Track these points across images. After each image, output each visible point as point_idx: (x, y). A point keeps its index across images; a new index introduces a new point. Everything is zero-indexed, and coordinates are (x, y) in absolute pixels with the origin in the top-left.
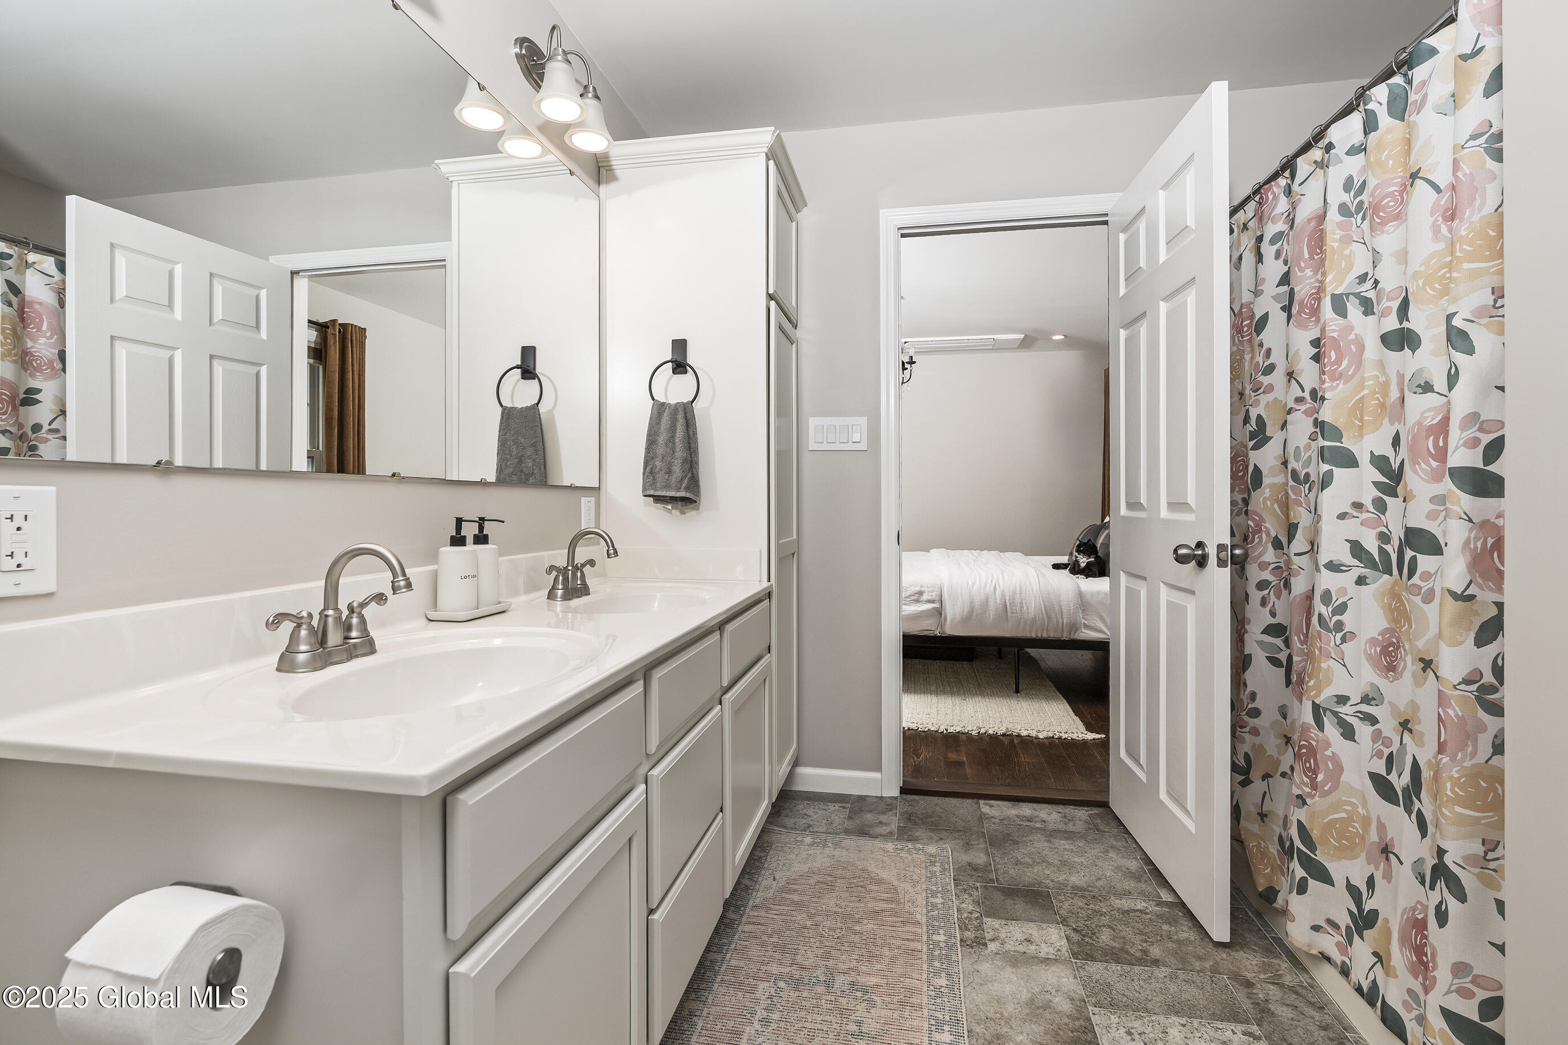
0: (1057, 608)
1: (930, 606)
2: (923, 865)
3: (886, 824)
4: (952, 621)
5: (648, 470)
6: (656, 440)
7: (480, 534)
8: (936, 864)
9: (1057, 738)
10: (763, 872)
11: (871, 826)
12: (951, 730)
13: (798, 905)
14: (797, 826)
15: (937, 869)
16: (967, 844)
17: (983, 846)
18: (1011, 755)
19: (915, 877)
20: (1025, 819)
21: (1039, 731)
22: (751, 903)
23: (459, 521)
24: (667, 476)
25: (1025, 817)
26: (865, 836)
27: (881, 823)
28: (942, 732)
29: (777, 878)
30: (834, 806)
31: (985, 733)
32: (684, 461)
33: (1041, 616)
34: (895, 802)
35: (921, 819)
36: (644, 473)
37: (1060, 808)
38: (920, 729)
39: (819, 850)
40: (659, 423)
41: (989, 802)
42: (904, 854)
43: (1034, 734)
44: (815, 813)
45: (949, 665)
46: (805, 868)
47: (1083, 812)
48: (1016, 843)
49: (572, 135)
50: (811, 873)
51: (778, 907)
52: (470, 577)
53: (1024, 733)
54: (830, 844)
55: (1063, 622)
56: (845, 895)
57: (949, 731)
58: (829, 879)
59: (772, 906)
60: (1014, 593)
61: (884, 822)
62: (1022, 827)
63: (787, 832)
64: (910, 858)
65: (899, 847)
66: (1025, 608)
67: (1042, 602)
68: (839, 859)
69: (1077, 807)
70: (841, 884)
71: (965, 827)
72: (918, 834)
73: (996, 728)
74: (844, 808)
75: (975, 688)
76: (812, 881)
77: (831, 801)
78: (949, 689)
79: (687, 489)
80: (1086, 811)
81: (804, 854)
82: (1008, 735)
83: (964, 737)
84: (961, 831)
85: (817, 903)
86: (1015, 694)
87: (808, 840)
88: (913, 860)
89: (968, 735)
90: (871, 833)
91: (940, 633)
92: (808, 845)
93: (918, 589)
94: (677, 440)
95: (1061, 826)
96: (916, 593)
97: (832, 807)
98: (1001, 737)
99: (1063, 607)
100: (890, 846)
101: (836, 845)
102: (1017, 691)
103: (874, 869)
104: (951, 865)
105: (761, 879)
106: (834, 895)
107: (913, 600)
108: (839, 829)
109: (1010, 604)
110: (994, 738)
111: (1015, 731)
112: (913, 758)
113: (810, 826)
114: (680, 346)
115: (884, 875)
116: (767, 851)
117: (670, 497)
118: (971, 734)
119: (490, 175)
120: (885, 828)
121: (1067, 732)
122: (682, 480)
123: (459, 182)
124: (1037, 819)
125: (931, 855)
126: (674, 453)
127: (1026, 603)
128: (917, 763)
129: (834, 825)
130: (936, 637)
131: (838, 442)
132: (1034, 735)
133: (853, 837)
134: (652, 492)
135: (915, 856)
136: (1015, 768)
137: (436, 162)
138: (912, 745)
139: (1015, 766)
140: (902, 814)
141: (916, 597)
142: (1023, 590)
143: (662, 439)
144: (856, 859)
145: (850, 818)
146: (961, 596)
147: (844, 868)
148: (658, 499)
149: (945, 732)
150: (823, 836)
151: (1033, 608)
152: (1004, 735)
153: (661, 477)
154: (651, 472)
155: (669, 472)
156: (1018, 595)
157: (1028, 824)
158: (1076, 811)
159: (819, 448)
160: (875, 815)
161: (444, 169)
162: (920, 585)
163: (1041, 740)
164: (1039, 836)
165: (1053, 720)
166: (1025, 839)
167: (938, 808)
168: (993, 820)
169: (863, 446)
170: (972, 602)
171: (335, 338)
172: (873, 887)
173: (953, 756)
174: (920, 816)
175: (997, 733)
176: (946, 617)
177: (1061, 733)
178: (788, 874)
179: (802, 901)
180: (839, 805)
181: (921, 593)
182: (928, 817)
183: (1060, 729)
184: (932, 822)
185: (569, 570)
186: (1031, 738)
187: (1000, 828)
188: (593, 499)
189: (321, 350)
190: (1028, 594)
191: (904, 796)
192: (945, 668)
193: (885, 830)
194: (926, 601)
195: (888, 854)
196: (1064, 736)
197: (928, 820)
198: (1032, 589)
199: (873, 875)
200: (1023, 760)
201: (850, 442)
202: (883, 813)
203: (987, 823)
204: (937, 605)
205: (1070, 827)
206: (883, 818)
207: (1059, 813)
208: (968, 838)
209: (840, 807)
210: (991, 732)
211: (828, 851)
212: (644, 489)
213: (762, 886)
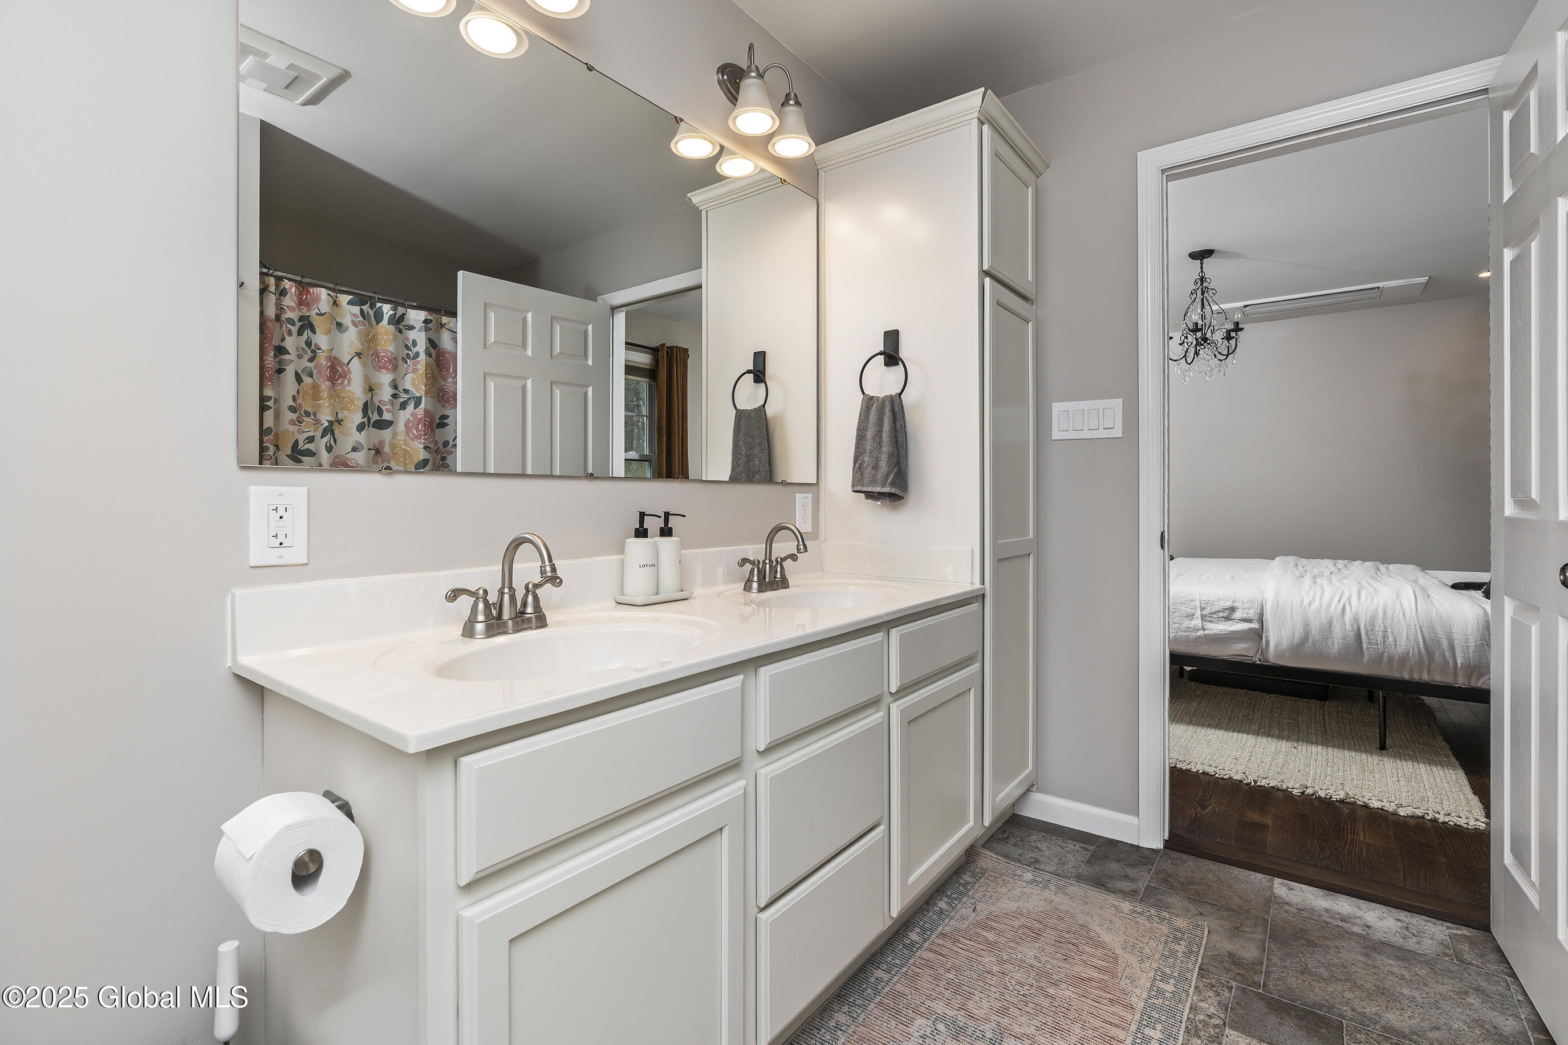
0: (1445, 644)
1: (1245, 626)
2: (1163, 939)
3: (1133, 880)
4: (1277, 646)
5: (857, 465)
6: (866, 435)
7: (666, 528)
8: (1181, 942)
9: (1429, 820)
10: (965, 900)
11: (1112, 878)
12: (1263, 783)
13: (991, 945)
14: (1022, 858)
15: (1181, 948)
16: (1236, 929)
17: (1261, 937)
18: (1344, 828)
19: (1147, 951)
20: (1337, 916)
21: (1401, 806)
22: (940, 929)
23: (642, 515)
24: (874, 472)
25: (1339, 914)
26: (1100, 888)
27: (1126, 876)
28: (1249, 784)
29: (978, 910)
30: (1075, 845)
31: (1313, 794)
32: (891, 456)
33: (1416, 650)
34: (1154, 856)
35: (1182, 884)
36: (854, 468)
37: (1403, 915)
38: (1217, 776)
39: (1036, 890)
40: (867, 418)
41: (1289, 882)
42: (1142, 920)
43: (1391, 808)
44: (1048, 849)
45: (1288, 702)
46: (1013, 906)
47: (1441, 928)
48: (1311, 944)
49: (775, 143)
50: (1018, 914)
51: (967, 942)
52: (648, 566)
53: (1375, 804)
54: (1052, 887)
55: (1456, 663)
56: (1048, 949)
57: (1258, 784)
58: (1038, 925)
59: (961, 939)
60: (1373, 618)
61: (1131, 876)
62: (1330, 926)
63: (1007, 862)
64: (1148, 926)
65: (1139, 909)
66: (1391, 639)
67: (1419, 633)
68: (1057, 906)
69: (1433, 920)
70: (1050, 935)
71: (1241, 907)
72: (1171, 900)
73: (1331, 791)
74: (1086, 849)
75: (1316, 736)
76: (1016, 924)
77: (1072, 839)
78: (1277, 731)
79: (893, 484)
80: (1448, 928)
81: (1017, 892)
82: (1348, 803)
83: (1280, 794)
84: (1233, 910)
85: (1012, 948)
86: (1378, 750)
87: (1029, 876)
88: (1151, 930)
89: (1287, 794)
90: (1109, 885)
91: (1260, 660)
92: (1026, 882)
93: (1228, 604)
94: (884, 435)
95: (1397, 940)
96: (1226, 609)
97: (1071, 845)
98: (1337, 804)
99: (1456, 643)
100: (1126, 906)
101: (1060, 889)
102: (1383, 747)
103: (1098, 930)
104: (1202, 949)
105: (960, 906)
106: (1037, 945)
107: (1222, 617)
108: (1071, 872)
109: (1367, 632)
110: (1327, 803)
111: (1361, 799)
112: (1196, 809)
113: (1037, 861)
114: (892, 338)
115: (1106, 938)
116: (978, 878)
117: (878, 493)
118: (1291, 792)
119: (723, 200)
120: (1129, 884)
121: (1449, 815)
122: (888, 475)
123: (707, 209)
124: (1358, 921)
125: (1178, 930)
126: (881, 447)
127: (1392, 632)
128: (1199, 815)
129: (1066, 867)
130: (1254, 665)
131: (1086, 428)
132: (1391, 810)
133: (1082, 885)
134: (859, 488)
135: (1155, 925)
136: (1344, 848)
137: (688, 195)
138: (1200, 793)
139: (1346, 844)
140: (1158, 872)
141: (1225, 614)
142: (1389, 615)
143: (870, 434)
144: (1078, 911)
145: (1089, 862)
146: (1292, 617)
147: (1060, 918)
148: (869, 495)
149: (1253, 783)
150: (1047, 876)
151: (1405, 640)
152: (1342, 801)
153: (868, 471)
154: (860, 468)
155: (876, 467)
156: (1380, 621)
157: (1340, 924)
158: (1429, 924)
159: (1064, 436)
160: (1122, 866)
161: (695, 200)
162: (1232, 599)
163: (1402, 818)
164: (1354, 944)
165: (1430, 794)
166: (1328, 942)
167: (1210, 876)
168: (1287, 907)
169: (1118, 432)
170: (1306, 626)
171: (664, 359)
172: (1088, 949)
173: (1253, 816)
174: (1182, 880)
175: (1331, 797)
176: (1268, 643)
177: (1439, 813)
178: (993, 908)
179: (997, 942)
180: (1080, 846)
181: (1233, 609)
182: (1193, 883)
183: (1439, 808)
184: (1196, 890)
185: (766, 563)
186: (1386, 813)
187: (1294, 919)
188: (810, 496)
189: (655, 370)
190: (1395, 621)
191: (1168, 852)
192: (1282, 704)
193: (1128, 886)
194: (1240, 620)
195: (1121, 914)
196: (1442, 818)
197: (1191, 887)
198: (1404, 615)
199: (1092, 934)
200: (1361, 839)
201: (1101, 428)
202: (1134, 866)
203: (1275, 909)
204: (1255, 625)
205: (1411, 944)
206: (1131, 872)
207: (1399, 920)
208: (1239, 921)
209: (1082, 847)
210: (1322, 794)
211: (1046, 893)
212: (853, 486)
213: (959, 914)
